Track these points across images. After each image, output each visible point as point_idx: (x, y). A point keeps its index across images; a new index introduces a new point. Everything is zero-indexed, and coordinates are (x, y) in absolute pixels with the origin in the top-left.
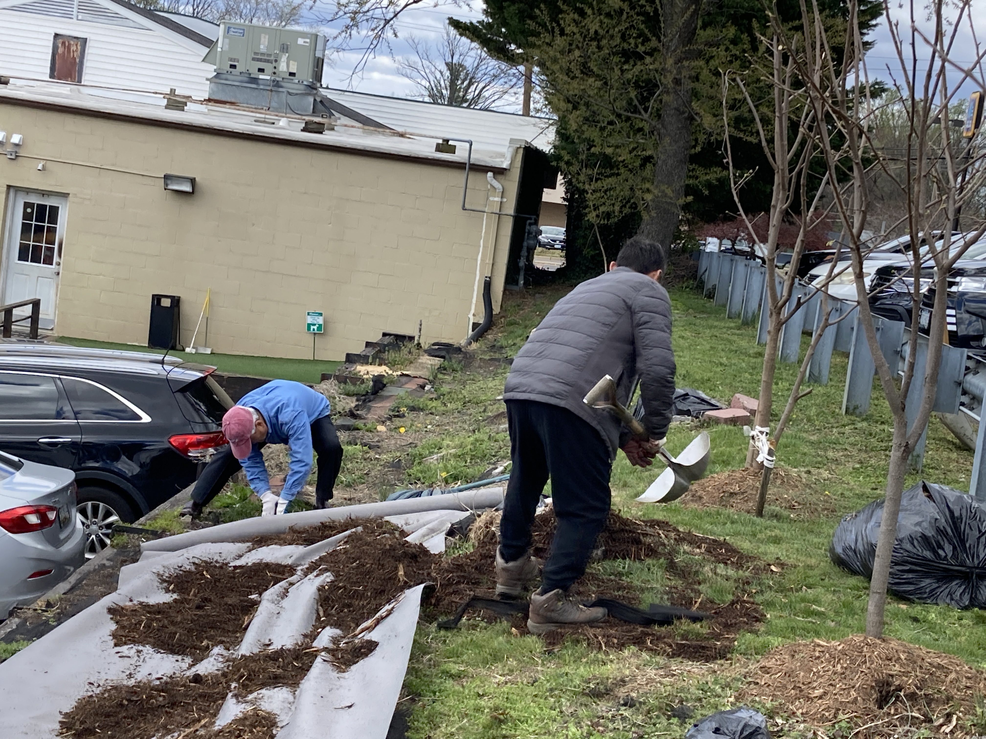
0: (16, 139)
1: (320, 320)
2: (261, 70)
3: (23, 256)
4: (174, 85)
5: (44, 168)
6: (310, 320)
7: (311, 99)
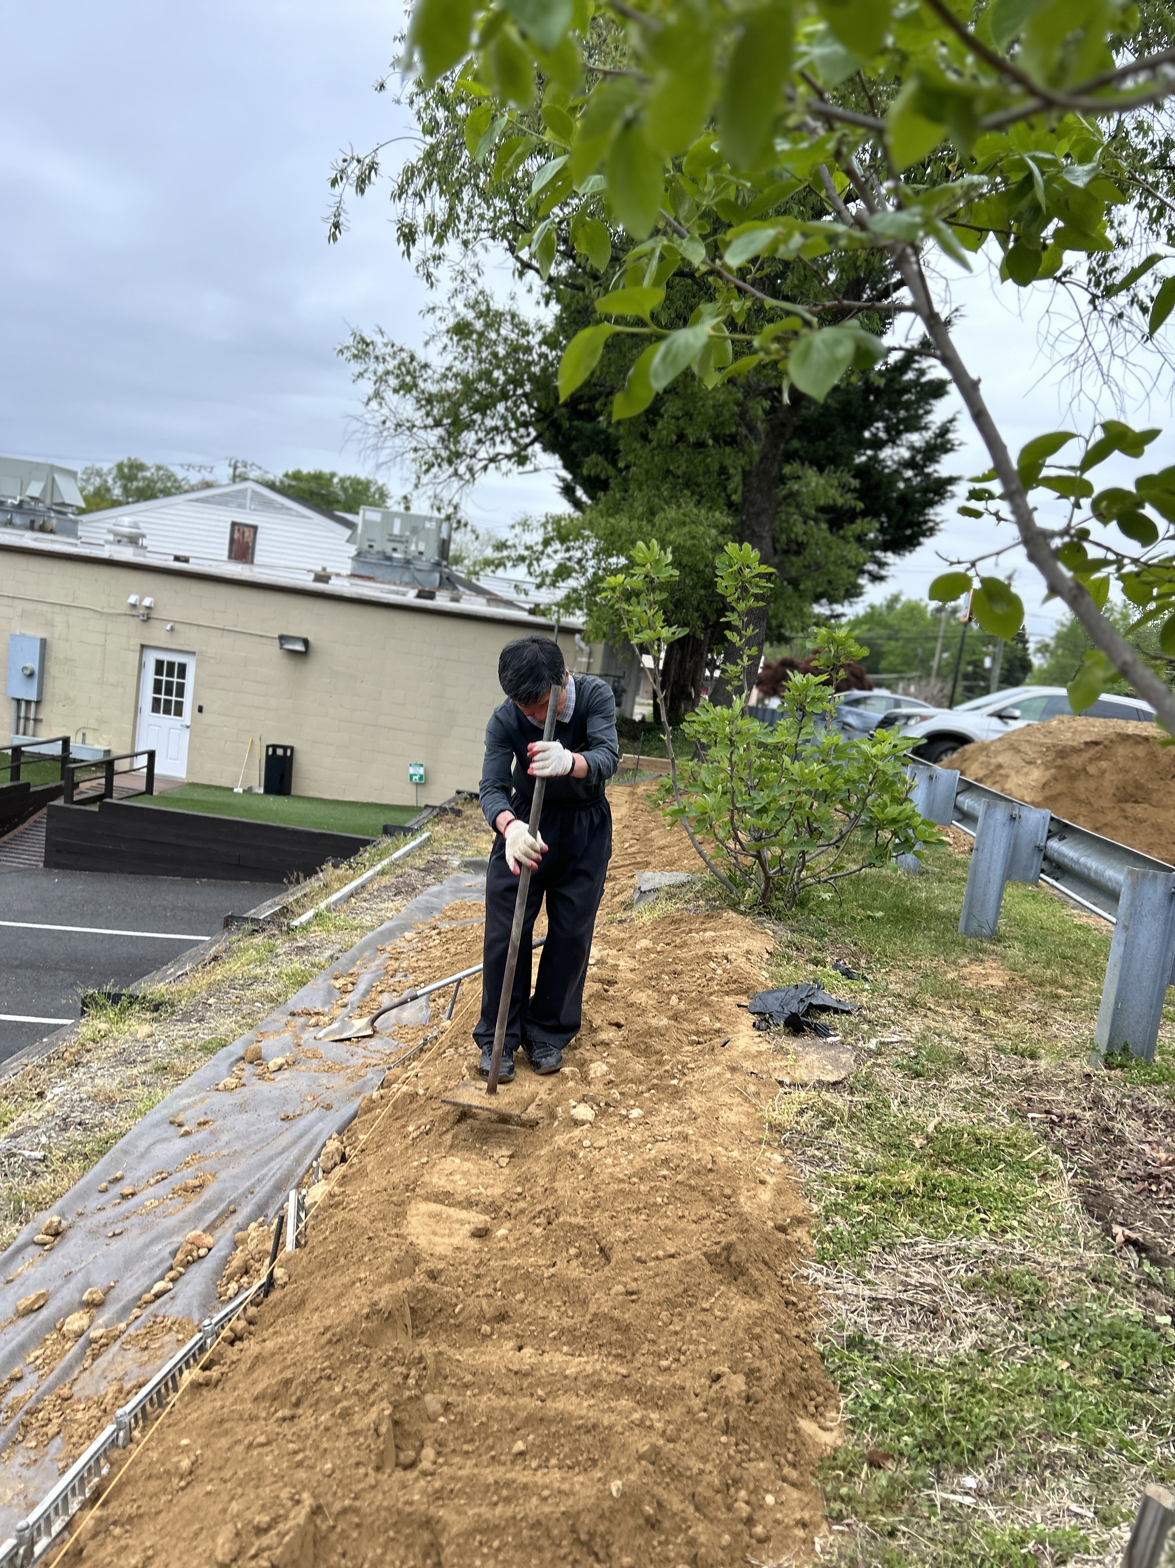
0: (147, 602)
1: (421, 771)
2: (395, 550)
3: (156, 708)
4: (325, 564)
5: (172, 629)
6: (412, 771)
7: (437, 576)
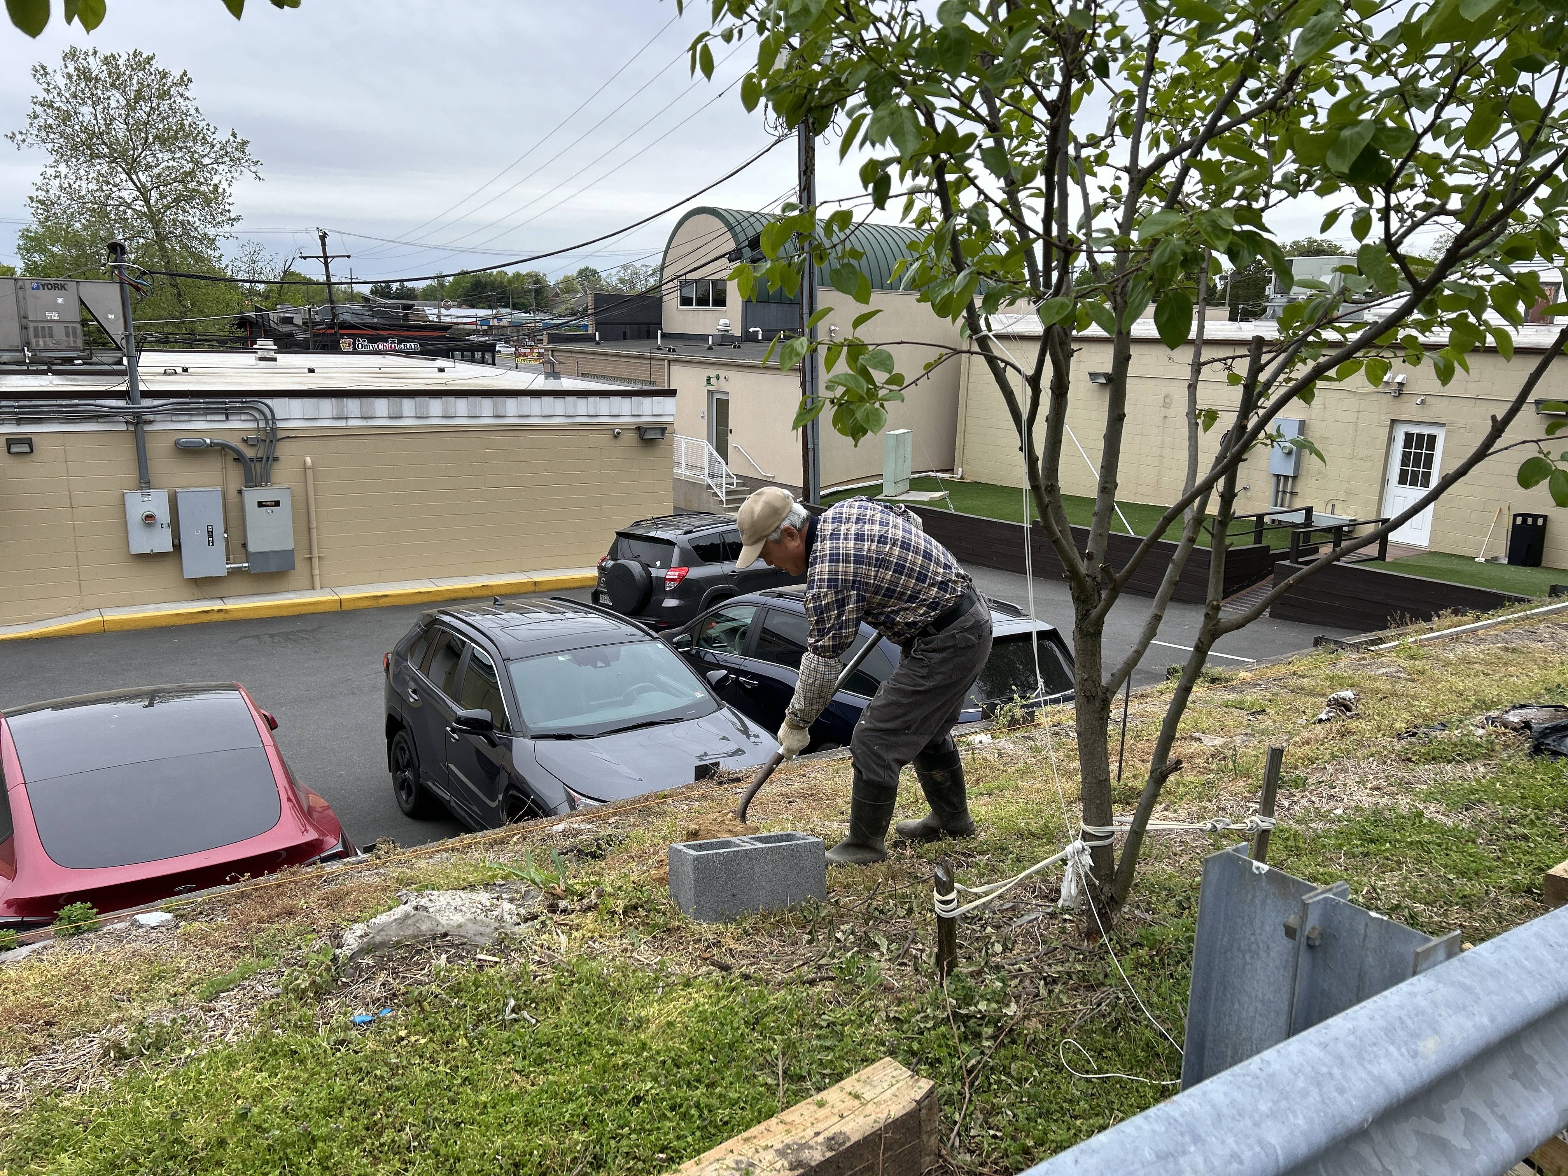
0: (1399, 379)
3: (1402, 481)
5: (1423, 402)
